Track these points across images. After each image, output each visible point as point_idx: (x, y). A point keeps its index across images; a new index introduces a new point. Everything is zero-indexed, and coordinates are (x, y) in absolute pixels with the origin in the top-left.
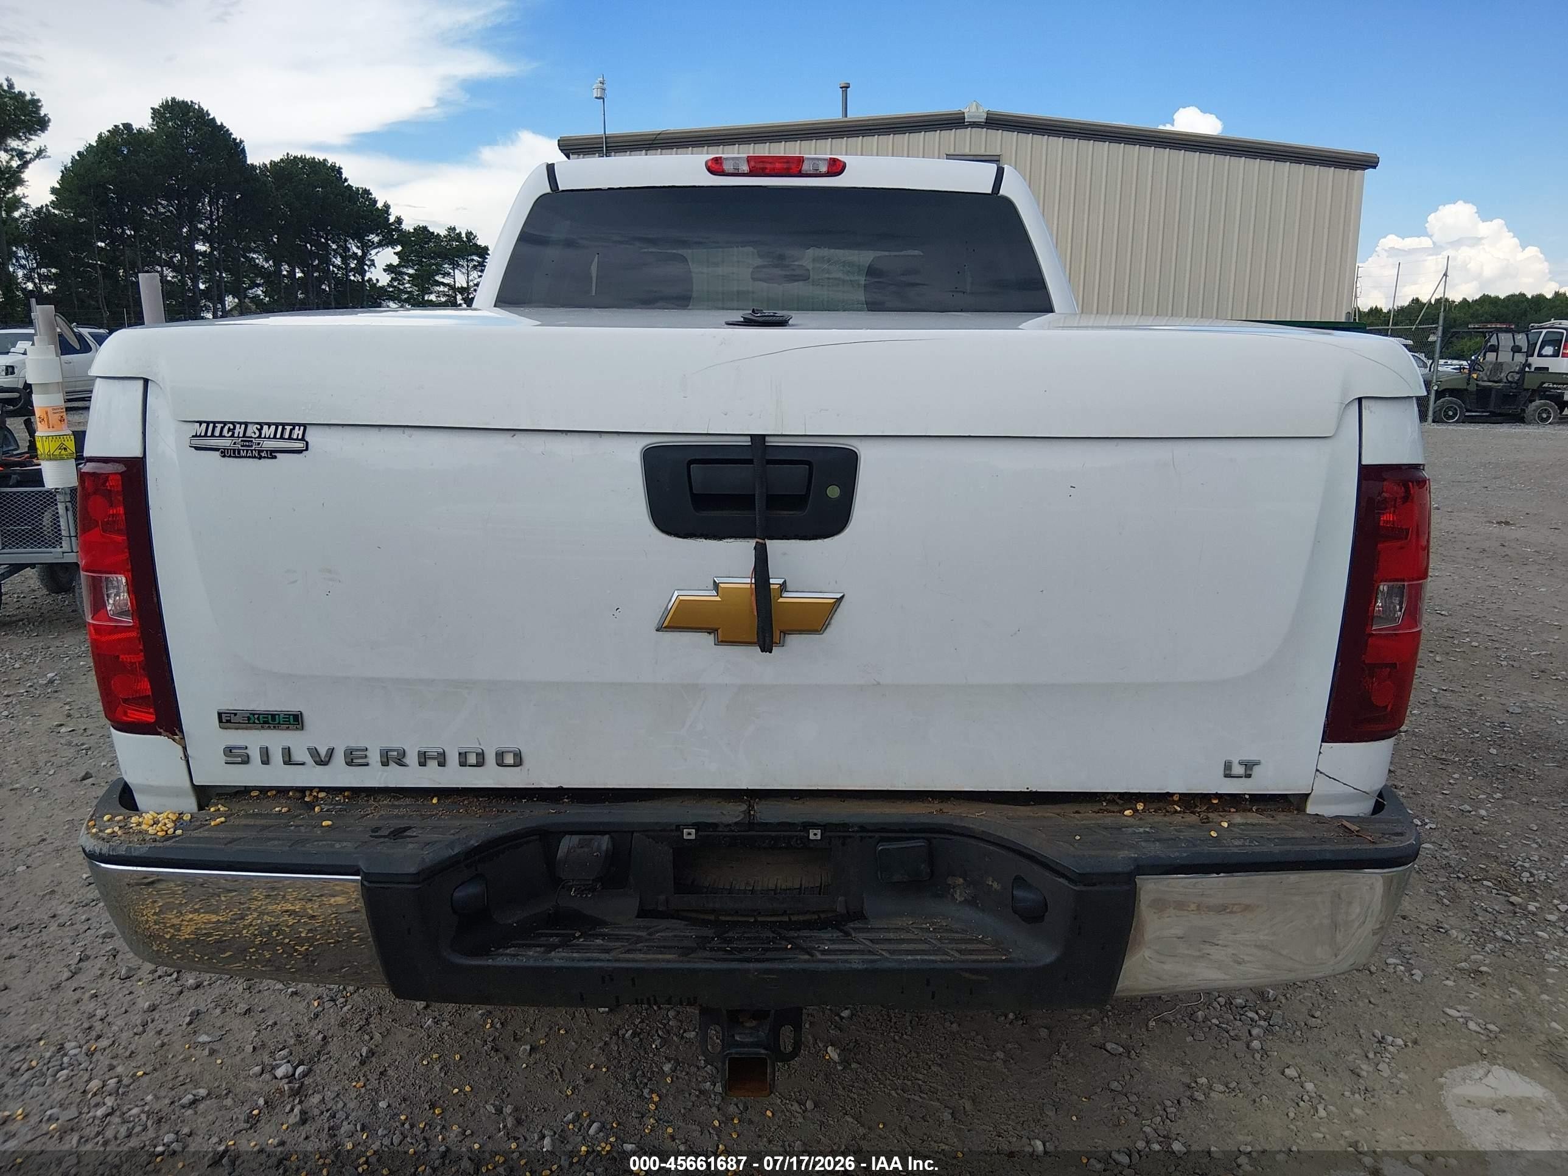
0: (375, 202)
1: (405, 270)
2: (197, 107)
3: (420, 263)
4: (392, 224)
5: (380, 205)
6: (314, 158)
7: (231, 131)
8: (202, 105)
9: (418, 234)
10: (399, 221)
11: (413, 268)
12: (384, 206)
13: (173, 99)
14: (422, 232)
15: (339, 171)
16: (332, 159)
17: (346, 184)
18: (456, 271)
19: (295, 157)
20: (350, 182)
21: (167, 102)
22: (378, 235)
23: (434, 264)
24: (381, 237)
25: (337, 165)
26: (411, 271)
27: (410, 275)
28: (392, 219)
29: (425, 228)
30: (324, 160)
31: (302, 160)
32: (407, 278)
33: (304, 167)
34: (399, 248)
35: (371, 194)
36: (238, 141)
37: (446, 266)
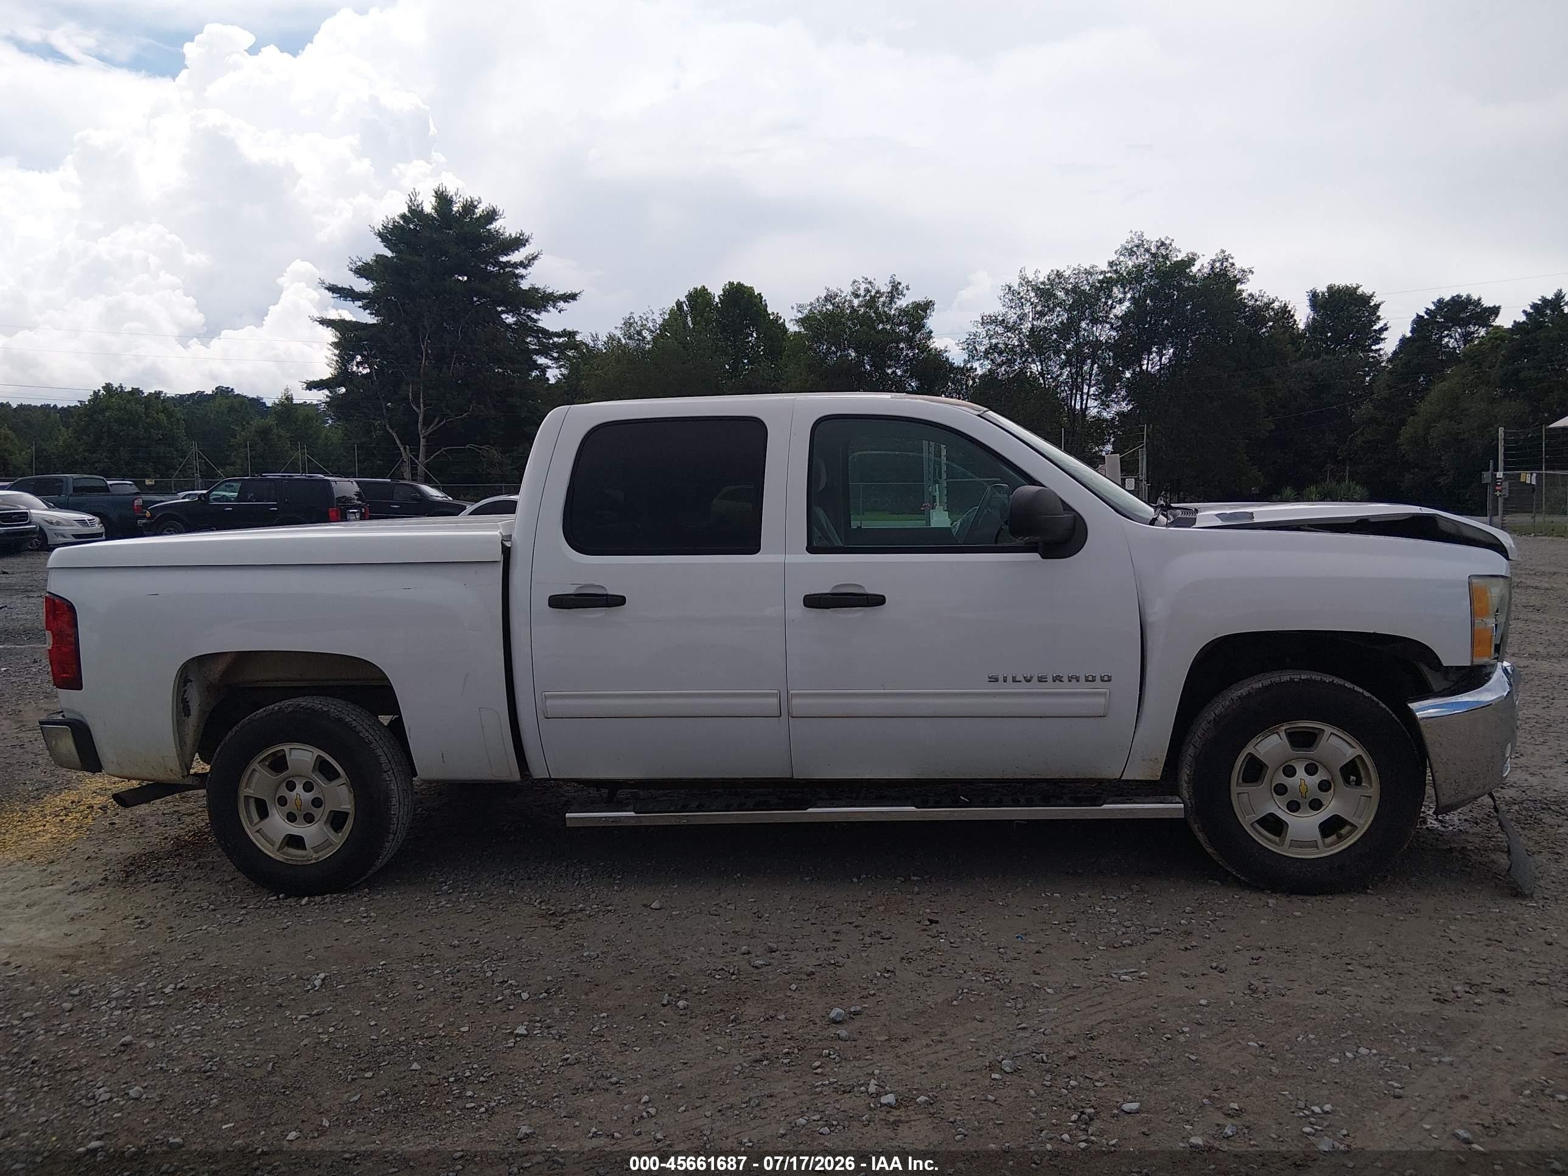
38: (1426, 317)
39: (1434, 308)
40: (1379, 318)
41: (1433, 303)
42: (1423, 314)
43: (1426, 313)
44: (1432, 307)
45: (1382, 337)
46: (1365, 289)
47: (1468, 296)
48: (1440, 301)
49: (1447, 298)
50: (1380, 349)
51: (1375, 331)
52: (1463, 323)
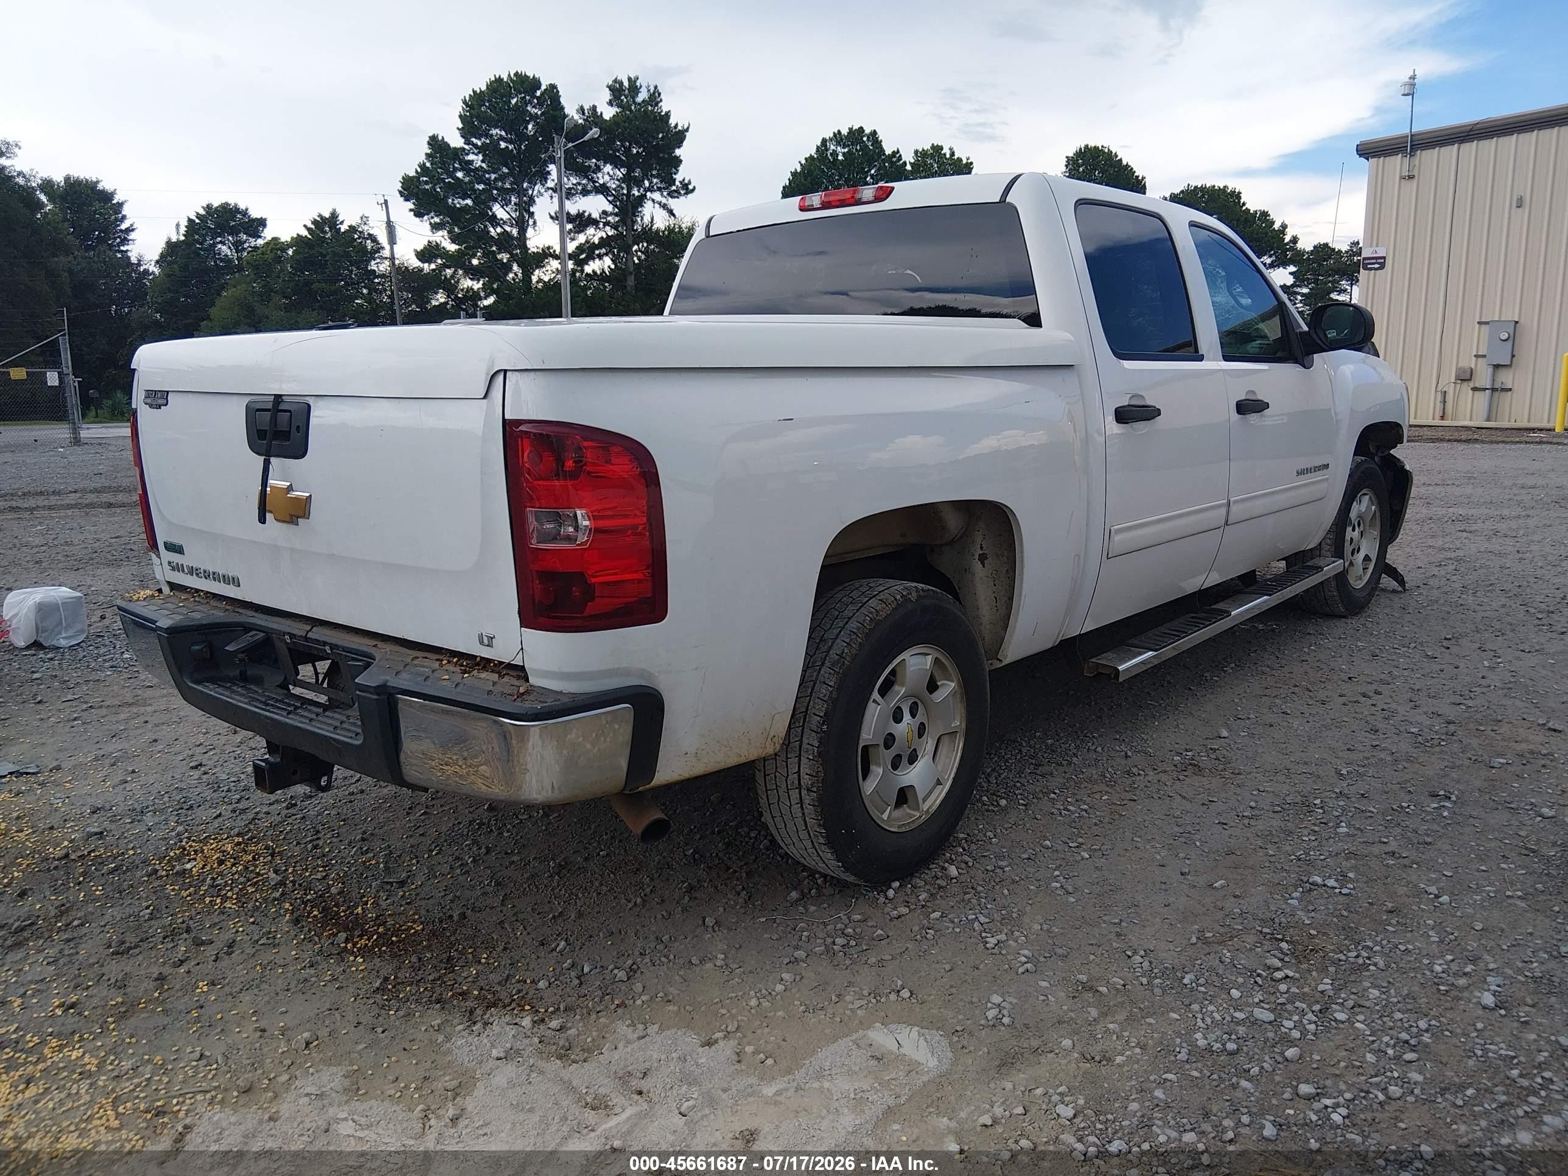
0: (1273, 223)
1: (1299, 290)
2: (1106, 150)
3: (1316, 281)
4: (1287, 244)
5: (1277, 226)
6: (1214, 186)
7: (1134, 169)
8: (1111, 149)
9: (1318, 252)
10: (1295, 240)
11: (1307, 286)
12: (1282, 226)
13: (1087, 146)
14: (1323, 251)
15: (1238, 196)
16: (1232, 184)
17: (1244, 208)
18: (1354, 287)
19: (1196, 187)
20: (1247, 206)
21: (1081, 149)
22: (1270, 256)
23: (1330, 282)
24: (1274, 258)
25: (1237, 191)
26: (1305, 290)
27: (1303, 295)
28: (1287, 239)
29: (1326, 245)
30: (1225, 187)
31: (1203, 189)
32: (1299, 297)
33: (1203, 196)
34: (1292, 269)
35: (1269, 215)
36: (1140, 178)
37: (1343, 282)
38: (197, 221)
39: (204, 213)
40: (124, 217)
41: (203, 207)
42: (194, 218)
43: (197, 217)
44: (202, 212)
45: (130, 238)
46: (106, 185)
47: (236, 205)
48: (208, 208)
49: (216, 204)
50: (127, 251)
51: (121, 231)
52: (234, 232)
